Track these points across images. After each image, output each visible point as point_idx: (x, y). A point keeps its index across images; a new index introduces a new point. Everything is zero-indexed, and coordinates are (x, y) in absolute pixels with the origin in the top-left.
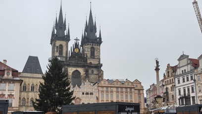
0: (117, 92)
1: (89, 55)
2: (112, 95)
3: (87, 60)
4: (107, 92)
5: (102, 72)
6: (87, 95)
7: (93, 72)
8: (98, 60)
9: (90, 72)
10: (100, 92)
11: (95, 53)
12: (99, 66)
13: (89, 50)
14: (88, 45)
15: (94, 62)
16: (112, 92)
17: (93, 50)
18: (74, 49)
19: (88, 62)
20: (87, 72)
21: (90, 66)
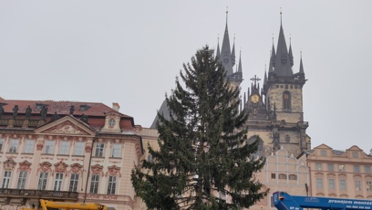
0: (357, 175)
1: (280, 107)
2: (343, 183)
3: (275, 115)
4: (331, 173)
5: (307, 139)
6: (283, 181)
7: (288, 139)
8: (299, 116)
9: (282, 138)
10: (313, 173)
11: (292, 102)
12: (300, 128)
13: (280, 97)
14: (278, 87)
15: (290, 119)
16: (343, 174)
17: (287, 97)
18: (249, 97)
19: (279, 118)
20: (276, 137)
21: (282, 127)
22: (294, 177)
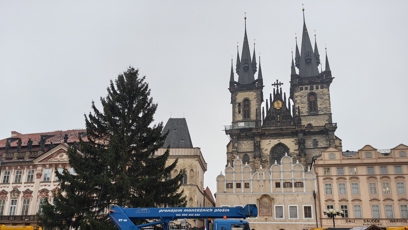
0: (371, 177)
1: (305, 109)
2: (356, 186)
3: (300, 120)
4: (341, 178)
6: (288, 189)
7: (316, 143)
8: (327, 117)
9: (309, 143)
10: (321, 179)
11: (319, 103)
12: (328, 130)
13: (305, 100)
14: (302, 89)
15: (318, 122)
16: (355, 177)
17: (312, 98)
18: (272, 104)
19: (305, 123)
20: (301, 144)
21: (310, 132)
22: (299, 184)
